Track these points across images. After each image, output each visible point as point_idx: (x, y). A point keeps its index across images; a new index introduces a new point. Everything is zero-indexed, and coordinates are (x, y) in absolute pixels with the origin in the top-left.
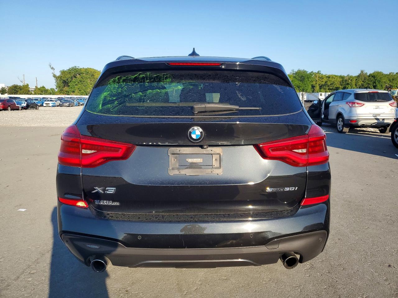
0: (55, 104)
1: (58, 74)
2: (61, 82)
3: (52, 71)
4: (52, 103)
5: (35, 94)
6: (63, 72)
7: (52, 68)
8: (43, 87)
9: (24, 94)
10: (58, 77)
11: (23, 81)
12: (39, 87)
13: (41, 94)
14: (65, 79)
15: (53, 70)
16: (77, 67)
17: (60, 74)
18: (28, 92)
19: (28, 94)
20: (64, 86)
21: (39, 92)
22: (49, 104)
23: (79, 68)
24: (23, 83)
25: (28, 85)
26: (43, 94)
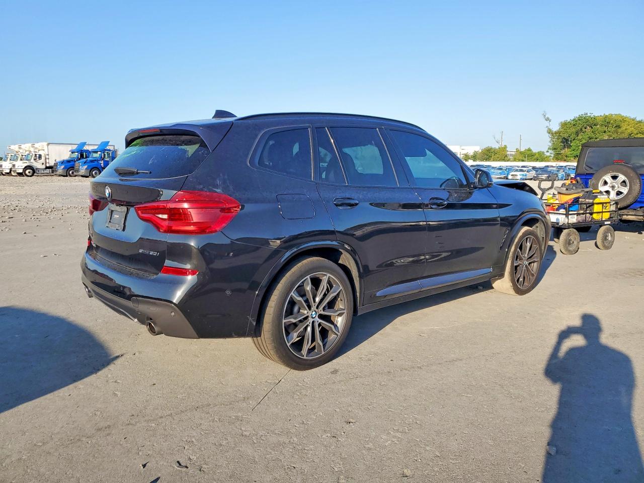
0: (526, 176)
1: (556, 128)
2: (560, 140)
3: (547, 123)
4: (520, 175)
5: (515, 160)
6: (564, 125)
7: (548, 119)
8: (529, 150)
9: (499, 160)
10: (556, 133)
11: (500, 141)
12: (523, 150)
13: (523, 161)
14: (566, 136)
15: (548, 121)
16: (589, 115)
17: (559, 128)
18: (505, 158)
19: (504, 160)
20: (564, 147)
21: (521, 158)
22: (516, 175)
23: (592, 115)
24: (500, 144)
25: (506, 147)
26: (525, 161)
